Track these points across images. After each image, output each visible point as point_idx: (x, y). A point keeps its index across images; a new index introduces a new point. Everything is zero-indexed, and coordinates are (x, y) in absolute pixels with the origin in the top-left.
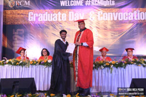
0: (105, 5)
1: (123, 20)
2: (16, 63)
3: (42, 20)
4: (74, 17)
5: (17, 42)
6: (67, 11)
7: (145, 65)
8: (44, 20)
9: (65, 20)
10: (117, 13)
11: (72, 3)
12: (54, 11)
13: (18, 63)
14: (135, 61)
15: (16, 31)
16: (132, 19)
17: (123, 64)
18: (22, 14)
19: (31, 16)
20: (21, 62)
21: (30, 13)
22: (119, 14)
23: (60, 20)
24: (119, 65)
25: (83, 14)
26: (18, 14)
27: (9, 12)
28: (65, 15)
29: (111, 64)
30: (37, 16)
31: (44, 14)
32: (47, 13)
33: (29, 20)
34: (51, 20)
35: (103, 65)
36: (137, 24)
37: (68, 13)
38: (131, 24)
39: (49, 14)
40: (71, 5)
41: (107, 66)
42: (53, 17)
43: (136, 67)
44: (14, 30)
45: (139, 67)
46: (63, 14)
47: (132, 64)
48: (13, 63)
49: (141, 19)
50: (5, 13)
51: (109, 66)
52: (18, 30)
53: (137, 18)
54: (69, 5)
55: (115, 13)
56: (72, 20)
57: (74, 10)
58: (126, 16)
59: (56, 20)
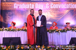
0: (54, 0)
1: (64, 8)
2: (9, 30)
3: (21, 8)
4: (38, 6)
5: (8, 19)
6: (34, 3)
8: (22, 8)
9: (33, 8)
10: (60, 5)
12: (28, 3)
13: (10, 30)
14: (71, 29)
15: (7, 13)
16: (68, 8)
17: (65, 30)
18: (11, 5)
19: (16, 5)
20: (12, 29)
22: (62, 5)
24: (63, 31)
25: (43, 5)
26: (9, 4)
27: (3, 3)
29: (59, 30)
30: (18, 6)
31: (22, 5)
32: (24, 4)
33: (14, 8)
34: (26, 8)
35: (55, 31)
36: (71, 10)
37: (35, 4)
38: (68, 10)
39: (25, 5)
40: (37, 0)
41: (57, 32)
42: (27, 6)
43: (72, 32)
44: (6, 13)
45: (73, 32)
46: (32, 5)
47: (69, 30)
48: (8, 30)
49: (73, 8)
50: (1, 4)
51: (58, 32)
52: (8, 13)
53: (71, 7)
54: (35, 0)
55: (60, 4)
56: (37, 8)
57: (38, 3)
58: (65, 6)
59: (29, 8)
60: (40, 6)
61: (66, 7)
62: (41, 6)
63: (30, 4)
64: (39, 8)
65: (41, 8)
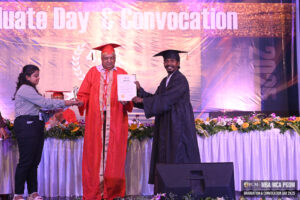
1: (178, 29)
4: (67, 20)
6: (48, 5)
7: (203, 131)
9: (45, 27)
10: (164, 14)
12: (18, 5)
16: (198, 27)
22: (170, 14)
23: (31, 27)
25: (87, 14)
28: (45, 14)
34: (11, 27)
36: (209, 39)
37: (52, 11)
38: (197, 39)
42: (15, 20)
46: (39, 13)
49: (219, 28)
53: (209, 24)
55: (161, 13)
56: (62, 27)
57: (66, 3)
58: (184, 21)
59: (23, 27)
60: (74, 20)
61: (187, 24)
62: (78, 20)
63: (31, 9)
64: (69, 27)
65: (79, 28)
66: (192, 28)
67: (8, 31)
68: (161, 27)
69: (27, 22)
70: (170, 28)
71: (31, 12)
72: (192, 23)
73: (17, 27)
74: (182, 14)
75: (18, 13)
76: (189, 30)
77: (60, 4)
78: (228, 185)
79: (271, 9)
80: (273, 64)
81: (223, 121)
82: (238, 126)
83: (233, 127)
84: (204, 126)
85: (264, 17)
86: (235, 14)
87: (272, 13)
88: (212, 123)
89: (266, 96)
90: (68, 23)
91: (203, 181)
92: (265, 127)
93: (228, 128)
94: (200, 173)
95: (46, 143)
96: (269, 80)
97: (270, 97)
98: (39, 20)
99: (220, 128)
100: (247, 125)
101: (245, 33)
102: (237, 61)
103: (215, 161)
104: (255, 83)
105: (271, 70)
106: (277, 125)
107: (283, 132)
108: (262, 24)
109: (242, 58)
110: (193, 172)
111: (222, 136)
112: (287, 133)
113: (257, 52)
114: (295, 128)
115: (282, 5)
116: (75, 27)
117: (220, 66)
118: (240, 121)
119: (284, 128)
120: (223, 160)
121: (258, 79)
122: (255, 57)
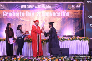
0: (46, 8)
1: (55, 16)
3: (10, 16)
4: (29, 14)
6: (25, 11)
8: (12, 16)
9: (24, 16)
11: (28, 7)
12: (18, 11)
16: (60, 16)
19: (4, 13)
21: (4, 12)
22: (53, 13)
23: (21, 16)
25: (34, 13)
28: (24, 13)
30: (8, 14)
31: (12, 13)
32: (13, 12)
33: (3, 16)
34: (16, 16)
36: (63, 18)
38: (60, 19)
39: (15, 13)
40: (27, 8)
42: (17, 14)
49: (65, 16)
53: (63, 15)
54: (26, 8)
56: (28, 16)
57: (29, 10)
59: (19, 16)
62: (32, 14)
64: (29, 16)
65: (32, 16)
66: (59, 16)
67: (15, 17)
68: (51, 16)
69: (20, 15)
70: (53, 16)
71: (21, 12)
72: (59, 15)
73: (17, 16)
74: (56, 13)
75: (17, 13)
76: (58, 16)
77: (27, 11)
78: (67, 53)
79: (77, 11)
80: (78, 24)
81: (66, 38)
82: (70, 39)
83: (69, 39)
84: (62, 39)
85: (76, 13)
86: (69, 13)
87: (77, 12)
88: (64, 38)
89: (76, 32)
90: (29, 15)
91: (61, 52)
92: (76, 39)
93: (67, 39)
94: (61, 50)
95: (24, 43)
96: (77, 28)
97: (77, 32)
98: (22, 14)
99: (65, 40)
100: (72, 39)
101: (71, 17)
102: (69, 24)
103: (65, 47)
104: (74, 29)
105: (77, 26)
106: (79, 39)
107: (80, 40)
108: (75, 15)
109: (70, 23)
110: (59, 50)
111: (66, 41)
112: (81, 41)
113: (74, 22)
114: (83, 40)
115: (80, 11)
116: (31, 16)
117: (65, 25)
118: (70, 38)
119: (81, 40)
120: (66, 47)
121: (74, 28)
122: (73, 23)
